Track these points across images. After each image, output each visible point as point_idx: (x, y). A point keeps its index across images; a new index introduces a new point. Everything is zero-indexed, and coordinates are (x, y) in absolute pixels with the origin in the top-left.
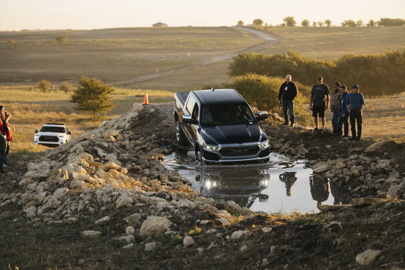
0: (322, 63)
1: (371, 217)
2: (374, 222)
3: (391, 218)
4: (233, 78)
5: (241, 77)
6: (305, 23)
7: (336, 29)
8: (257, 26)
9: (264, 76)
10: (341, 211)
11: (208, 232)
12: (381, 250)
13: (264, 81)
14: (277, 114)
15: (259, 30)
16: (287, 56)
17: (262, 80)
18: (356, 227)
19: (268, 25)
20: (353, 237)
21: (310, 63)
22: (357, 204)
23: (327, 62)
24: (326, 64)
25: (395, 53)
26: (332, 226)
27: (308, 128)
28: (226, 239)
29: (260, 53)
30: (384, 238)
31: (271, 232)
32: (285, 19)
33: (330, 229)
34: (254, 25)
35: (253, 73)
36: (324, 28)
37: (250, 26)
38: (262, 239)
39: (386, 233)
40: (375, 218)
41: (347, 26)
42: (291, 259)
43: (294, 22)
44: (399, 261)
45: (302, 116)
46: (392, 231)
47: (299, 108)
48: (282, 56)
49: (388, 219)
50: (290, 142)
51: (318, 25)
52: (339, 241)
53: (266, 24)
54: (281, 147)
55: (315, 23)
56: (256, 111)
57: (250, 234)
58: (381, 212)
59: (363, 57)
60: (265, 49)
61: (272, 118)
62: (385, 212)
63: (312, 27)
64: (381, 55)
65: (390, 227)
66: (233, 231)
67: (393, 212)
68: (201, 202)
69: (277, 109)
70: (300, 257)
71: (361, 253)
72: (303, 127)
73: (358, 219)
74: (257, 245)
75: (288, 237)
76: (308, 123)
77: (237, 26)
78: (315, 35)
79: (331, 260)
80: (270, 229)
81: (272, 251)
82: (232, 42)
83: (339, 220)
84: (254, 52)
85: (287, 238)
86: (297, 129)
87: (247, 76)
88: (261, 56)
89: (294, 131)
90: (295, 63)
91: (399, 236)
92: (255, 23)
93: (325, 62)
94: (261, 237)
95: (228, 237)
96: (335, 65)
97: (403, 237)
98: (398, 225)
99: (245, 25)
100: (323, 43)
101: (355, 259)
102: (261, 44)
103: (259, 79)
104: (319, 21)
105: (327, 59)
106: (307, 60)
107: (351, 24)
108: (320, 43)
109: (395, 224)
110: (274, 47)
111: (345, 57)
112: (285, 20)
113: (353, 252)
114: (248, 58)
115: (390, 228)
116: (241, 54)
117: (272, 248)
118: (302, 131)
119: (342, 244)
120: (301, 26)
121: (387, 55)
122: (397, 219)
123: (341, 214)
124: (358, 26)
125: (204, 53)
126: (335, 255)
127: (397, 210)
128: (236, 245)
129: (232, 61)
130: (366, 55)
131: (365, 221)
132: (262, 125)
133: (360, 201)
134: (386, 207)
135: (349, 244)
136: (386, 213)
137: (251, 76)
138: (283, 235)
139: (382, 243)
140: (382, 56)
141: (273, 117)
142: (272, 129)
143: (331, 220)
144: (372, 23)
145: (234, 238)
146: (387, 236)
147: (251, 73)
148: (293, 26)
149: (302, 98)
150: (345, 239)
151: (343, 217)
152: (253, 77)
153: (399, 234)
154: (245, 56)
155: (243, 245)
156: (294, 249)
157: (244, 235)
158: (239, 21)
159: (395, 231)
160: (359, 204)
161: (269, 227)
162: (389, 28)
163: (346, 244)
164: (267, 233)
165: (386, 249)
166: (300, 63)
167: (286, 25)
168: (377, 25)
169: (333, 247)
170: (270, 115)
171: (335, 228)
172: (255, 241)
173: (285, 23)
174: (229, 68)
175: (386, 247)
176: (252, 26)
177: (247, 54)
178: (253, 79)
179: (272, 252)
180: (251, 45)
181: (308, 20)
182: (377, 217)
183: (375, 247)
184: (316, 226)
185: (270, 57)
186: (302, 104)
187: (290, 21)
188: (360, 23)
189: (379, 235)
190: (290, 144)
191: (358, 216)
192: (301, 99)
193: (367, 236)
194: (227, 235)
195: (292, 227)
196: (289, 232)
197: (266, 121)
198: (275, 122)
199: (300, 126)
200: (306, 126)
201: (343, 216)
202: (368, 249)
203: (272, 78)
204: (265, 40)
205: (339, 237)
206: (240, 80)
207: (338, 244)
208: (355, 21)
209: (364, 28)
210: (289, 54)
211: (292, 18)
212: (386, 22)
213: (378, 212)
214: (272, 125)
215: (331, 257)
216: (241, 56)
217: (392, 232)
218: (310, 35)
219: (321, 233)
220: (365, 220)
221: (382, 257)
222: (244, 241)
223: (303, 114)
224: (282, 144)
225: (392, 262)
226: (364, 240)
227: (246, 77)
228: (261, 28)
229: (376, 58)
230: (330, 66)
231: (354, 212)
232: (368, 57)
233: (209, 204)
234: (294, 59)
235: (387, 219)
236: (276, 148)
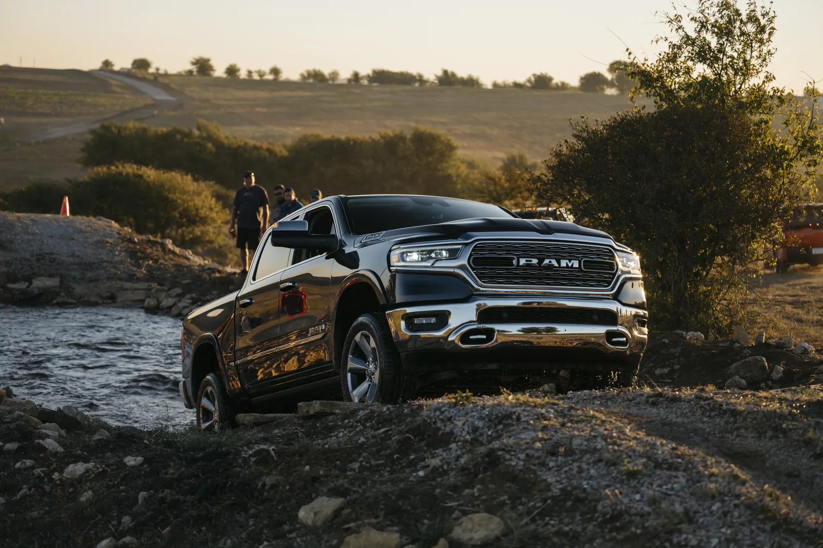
0: (261, 148)
1: (331, 437)
2: (336, 445)
3: (367, 438)
4: (90, 170)
5: (105, 169)
6: (232, 71)
7: (289, 85)
8: (139, 73)
9: (150, 167)
10: (277, 426)
11: (18, 465)
12: (345, 497)
13: (149, 177)
14: (171, 241)
15: (143, 79)
16: (196, 132)
17: (145, 176)
18: (301, 456)
19: (162, 72)
20: (294, 474)
21: (239, 147)
22: (307, 412)
23: (271, 147)
24: (268, 150)
25: (396, 136)
26: (257, 453)
27: (229, 269)
28: (53, 479)
29: (144, 125)
30: (351, 475)
31: (142, 465)
32: (194, 61)
33: (253, 459)
34: (134, 71)
35: (128, 162)
36: (268, 82)
37: (126, 70)
38: (123, 479)
39: (356, 466)
40: (337, 437)
41: (311, 81)
42: (176, 517)
43: (210, 68)
44: (376, 517)
45: (220, 247)
46: (367, 463)
47: (216, 230)
48: (187, 131)
49: (362, 439)
50: (194, 295)
51: (256, 77)
52: (268, 480)
53: (158, 69)
54: (175, 304)
55: (250, 73)
56: (130, 234)
57: (101, 470)
58: (350, 427)
59: (338, 141)
60: (153, 116)
61: (160, 249)
62: (357, 427)
63: (244, 80)
64: (370, 138)
65: (365, 454)
66: (68, 464)
67: (372, 427)
68: (8, 408)
69: (174, 233)
70: (195, 513)
71: (308, 503)
72: (220, 268)
73: (306, 441)
74: (113, 490)
75: (173, 474)
76: (231, 260)
77: (100, 70)
78: (250, 94)
79: (251, 518)
80: (140, 459)
81: (140, 501)
82: (89, 100)
83: (272, 443)
84: (132, 121)
85: (171, 476)
86: (208, 271)
87: (117, 167)
88: (145, 130)
89: (202, 275)
90: (210, 145)
91: (379, 471)
92: (135, 66)
93: (268, 146)
94: (121, 475)
95: (56, 475)
96: (285, 153)
97: (386, 474)
98: (378, 451)
99: (116, 68)
100: (264, 110)
101: (297, 515)
102: (146, 107)
103: (140, 173)
104: (257, 69)
105: (271, 140)
106: (234, 141)
107: (317, 76)
108: (258, 109)
109: (374, 449)
110: (172, 113)
111: (304, 138)
112: (193, 64)
113: (293, 501)
114: (119, 132)
115: (365, 457)
116: (106, 124)
117: (143, 494)
118: (218, 275)
119: (274, 486)
120: (225, 76)
121: (382, 137)
122: (377, 441)
123: (277, 431)
124: (330, 82)
125: (34, 120)
126: (261, 508)
127: (379, 423)
128: (71, 490)
129: (89, 137)
130: (343, 137)
131: (319, 444)
132: (141, 262)
133: (314, 408)
134: (359, 417)
135: (288, 487)
136: (358, 429)
137: (124, 167)
138: (163, 471)
139: (346, 485)
140: (373, 141)
141: (163, 246)
142: (159, 269)
143: (257, 443)
144: (356, 77)
145: (69, 477)
146: (357, 471)
147: (124, 162)
148: (209, 75)
149: (222, 213)
150: (280, 478)
151: (279, 437)
152: (129, 169)
153: (379, 468)
154: (113, 129)
155: (86, 491)
156: (182, 498)
157: (87, 471)
158: (103, 59)
159: (373, 462)
160: (312, 412)
161: (137, 456)
162: (388, 88)
163: (281, 488)
164: (133, 467)
165: (355, 496)
166: (219, 145)
167: (195, 73)
168: (365, 82)
169: (256, 494)
170: (157, 242)
171: (263, 458)
172: (110, 483)
173: (194, 68)
174: (83, 150)
175: (355, 492)
176: (129, 70)
177: (118, 124)
178: (128, 174)
179: (142, 504)
180: (127, 108)
181: (238, 66)
182: (343, 436)
183: (334, 493)
184: (229, 453)
185: (162, 131)
186: (222, 225)
187: (203, 66)
188: (334, 75)
189: (343, 470)
190: (192, 298)
191: (308, 435)
192: (220, 214)
193: (321, 473)
194: (54, 470)
195: (181, 455)
196: (175, 466)
197: (148, 255)
198: (166, 257)
199: (216, 265)
200: (225, 265)
201: (279, 434)
202: (322, 496)
203: (164, 173)
204: (154, 99)
205: (268, 474)
206: (101, 174)
207: (267, 487)
208: (326, 72)
209: (341, 86)
210: (199, 128)
211: (208, 60)
212: (381, 77)
213: (345, 428)
214: (161, 261)
215: (252, 511)
216: (106, 128)
217: (368, 465)
218: (241, 94)
219: (235, 467)
220: (319, 441)
221: (346, 511)
222: (88, 484)
223: (222, 243)
224: (178, 299)
225: (363, 520)
226: (315, 479)
227: (113, 168)
228: (147, 77)
229: (361, 142)
230: (276, 154)
231: (302, 427)
232: (348, 140)
233: (24, 411)
234: (210, 138)
235: (359, 439)
236: (165, 307)
